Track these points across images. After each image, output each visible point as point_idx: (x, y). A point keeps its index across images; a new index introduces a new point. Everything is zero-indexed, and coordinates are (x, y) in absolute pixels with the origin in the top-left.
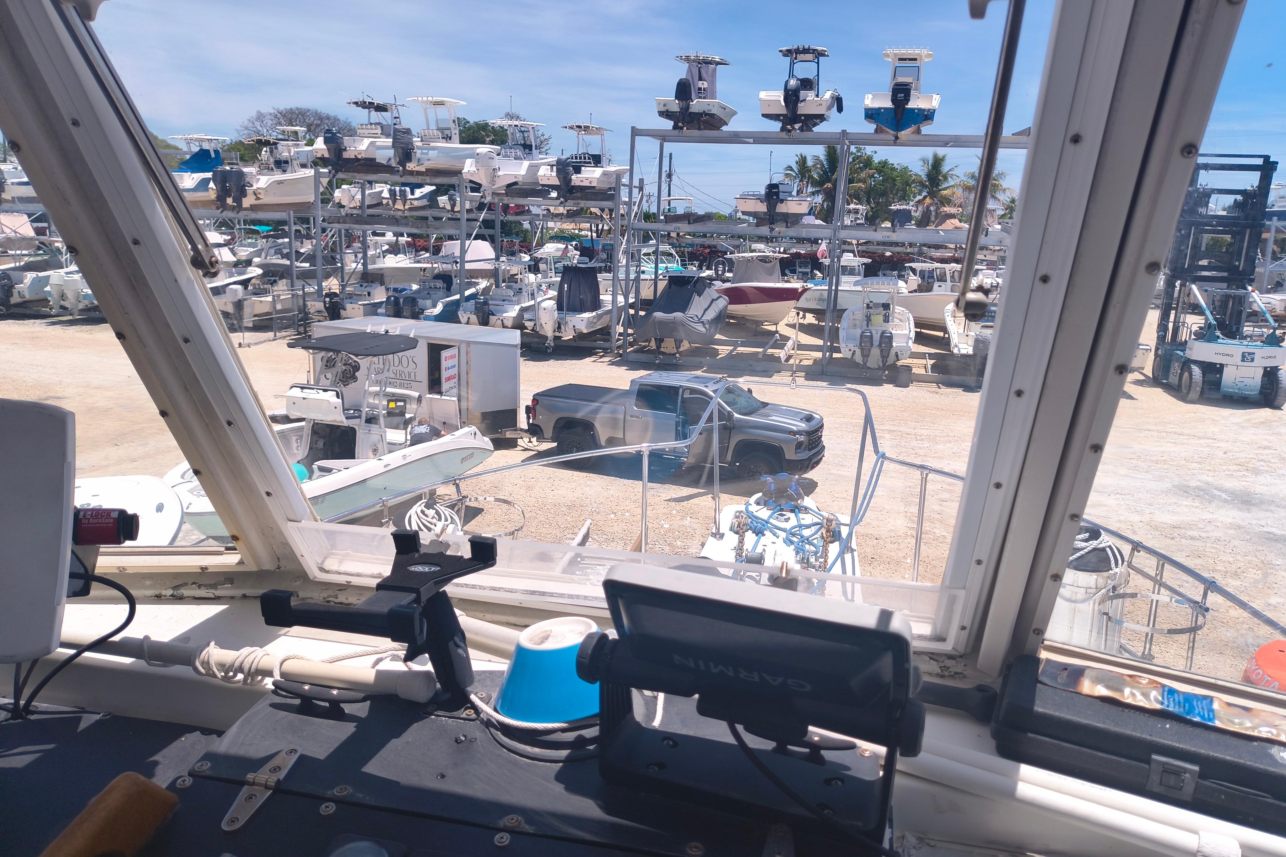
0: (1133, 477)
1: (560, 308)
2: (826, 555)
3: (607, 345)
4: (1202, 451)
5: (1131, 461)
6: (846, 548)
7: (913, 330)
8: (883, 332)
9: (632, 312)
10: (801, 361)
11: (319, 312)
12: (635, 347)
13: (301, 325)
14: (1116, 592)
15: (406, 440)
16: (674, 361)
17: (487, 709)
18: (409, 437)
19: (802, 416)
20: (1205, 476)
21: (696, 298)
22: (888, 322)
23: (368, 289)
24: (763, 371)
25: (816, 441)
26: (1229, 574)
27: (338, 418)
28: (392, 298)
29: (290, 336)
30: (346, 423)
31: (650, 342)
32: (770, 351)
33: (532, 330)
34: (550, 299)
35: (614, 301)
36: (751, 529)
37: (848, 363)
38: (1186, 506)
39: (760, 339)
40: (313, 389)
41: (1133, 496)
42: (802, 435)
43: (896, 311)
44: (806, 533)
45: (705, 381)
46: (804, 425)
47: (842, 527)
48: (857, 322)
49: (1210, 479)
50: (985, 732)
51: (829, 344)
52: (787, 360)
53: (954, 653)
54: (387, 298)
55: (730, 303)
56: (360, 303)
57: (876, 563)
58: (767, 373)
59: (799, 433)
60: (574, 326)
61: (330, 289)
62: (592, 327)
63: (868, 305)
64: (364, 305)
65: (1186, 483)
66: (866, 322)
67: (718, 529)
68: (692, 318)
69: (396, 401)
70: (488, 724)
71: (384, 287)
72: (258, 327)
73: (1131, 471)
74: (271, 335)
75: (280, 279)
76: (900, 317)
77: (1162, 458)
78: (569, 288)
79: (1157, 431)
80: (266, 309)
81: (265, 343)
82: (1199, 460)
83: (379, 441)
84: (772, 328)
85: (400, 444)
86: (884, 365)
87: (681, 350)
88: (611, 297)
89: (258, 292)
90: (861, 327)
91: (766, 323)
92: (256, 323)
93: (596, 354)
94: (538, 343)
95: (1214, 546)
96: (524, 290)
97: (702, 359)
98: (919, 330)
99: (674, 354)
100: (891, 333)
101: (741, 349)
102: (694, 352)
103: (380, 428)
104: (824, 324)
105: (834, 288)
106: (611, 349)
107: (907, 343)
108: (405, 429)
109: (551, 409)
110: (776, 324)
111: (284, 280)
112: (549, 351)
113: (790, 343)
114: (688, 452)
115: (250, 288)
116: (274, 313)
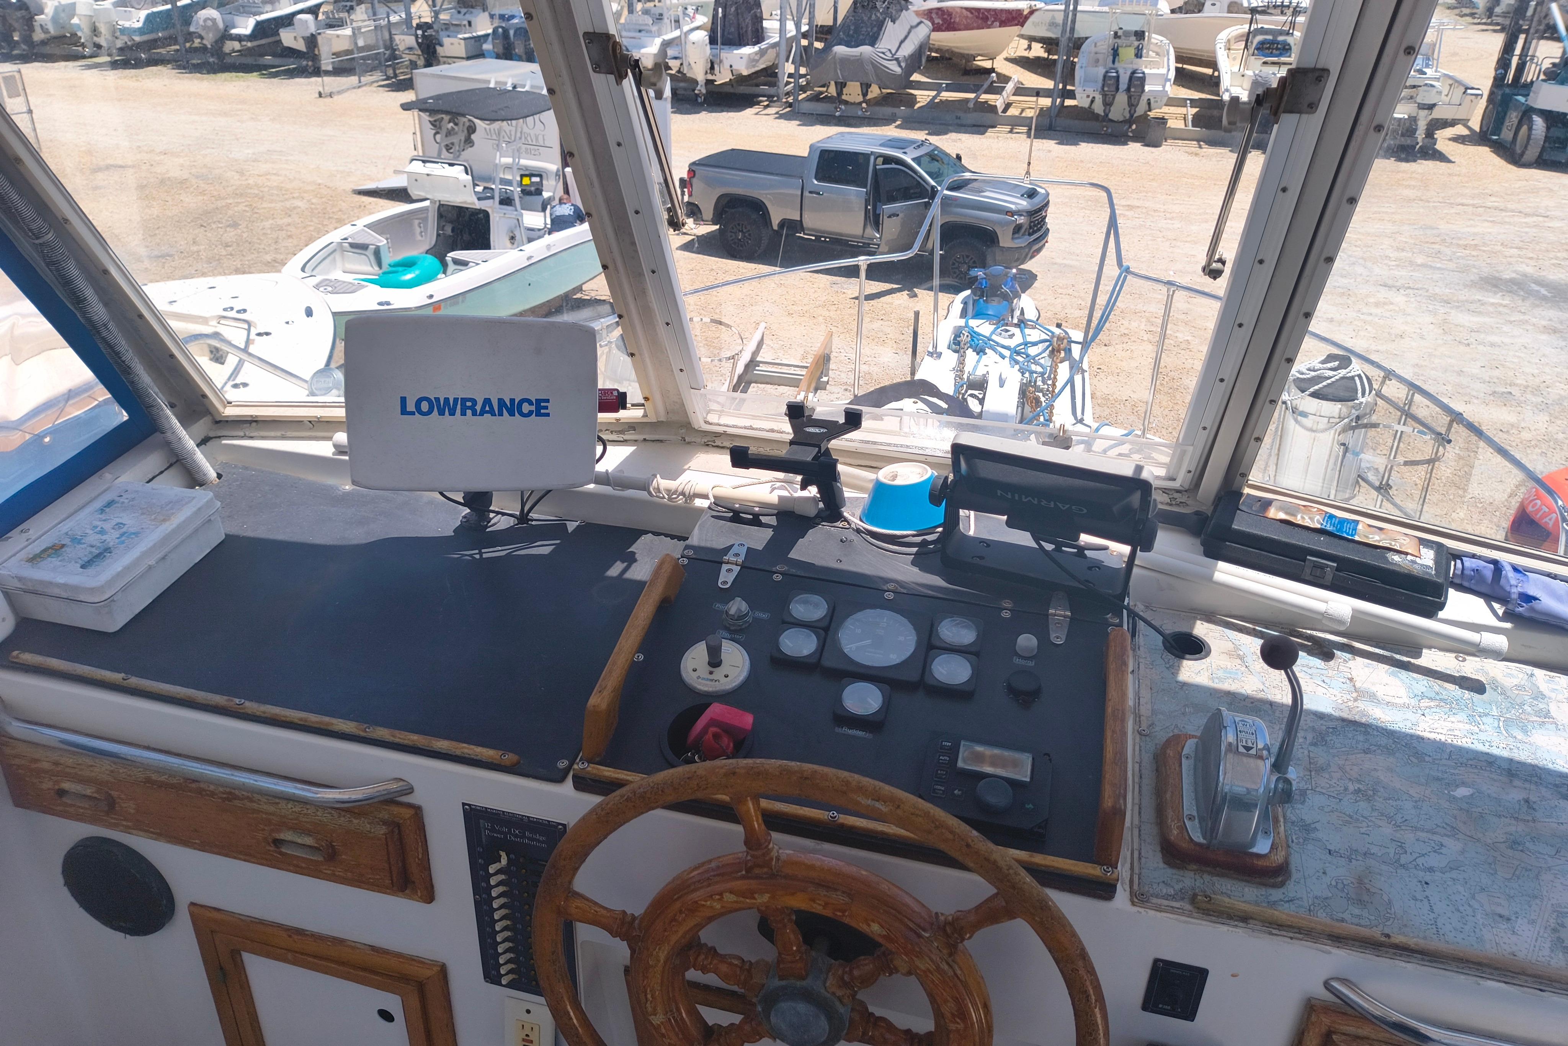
0: (1431, 267)
1: (713, 41)
2: (1055, 378)
3: (773, 91)
4: (1526, 233)
5: (1434, 246)
6: (1076, 367)
7: (1173, 65)
8: (1134, 72)
9: (804, 42)
10: (1023, 111)
11: (410, 49)
12: (809, 93)
13: (390, 66)
14: (1360, 422)
15: (546, 224)
16: (860, 113)
17: (855, 521)
18: (549, 221)
19: (1024, 191)
20: (1524, 266)
21: (889, 24)
22: (1141, 57)
23: (468, 17)
24: (974, 126)
25: (1039, 223)
26: (1530, 389)
27: (467, 198)
28: (500, 30)
29: (377, 81)
30: (478, 205)
31: (828, 87)
32: (984, 97)
33: (679, 71)
34: (698, 28)
35: (782, 30)
36: (971, 347)
37: (1084, 114)
38: (1493, 304)
39: (971, 80)
40: (437, 163)
41: (1427, 291)
42: (1021, 215)
43: (1153, 40)
44: (1033, 351)
45: (902, 144)
46: (1025, 203)
47: (1073, 344)
48: (1101, 57)
49: (1529, 270)
50: (1197, 542)
51: (1061, 86)
52: (1005, 110)
53: (1181, 488)
54: (494, 31)
55: (934, 30)
56: (460, 36)
57: (1102, 375)
58: (979, 128)
59: (1019, 213)
60: (731, 66)
61: (420, 18)
62: (754, 66)
63: (1116, 33)
64: (465, 39)
65: (1497, 275)
66: (1111, 58)
67: (935, 347)
68: (883, 53)
69: (531, 176)
70: (858, 531)
71: (486, 14)
72: (340, 71)
73: (1430, 259)
74: (353, 80)
75: (358, 5)
76: (1156, 49)
77: (1472, 243)
78: (724, 12)
79: (1473, 205)
80: (344, 45)
81: (349, 92)
82: (1521, 244)
83: (516, 227)
84: (987, 64)
85: (539, 230)
86: (1132, 116)
87: (868, 97)
88: (778, 23)
89: (333, 24)
90: (1105, 66)
91: (979, 58)
92: (336, 66)
93: (758, 103)
94: (685, 89)
95: (1517, 354)
96: (665, 16)
97: (895, 110)
98: (1180, 65)
99: (860, 103)
100: (1143, 73)
101: (946, 95)
102: (885, 100)
103: (516, 210)
104: (1056, 57)
105: (1071, 7)
106: (778, 97)
107: (1164, 87)
108: (544, 210)
109: (710, 182)
110: (992, 59)
111: (363, 6)
112: (699, 100)
113: (1010, 87)
114: (880, 238)
115: (321, 17)
116: (355, 51)
